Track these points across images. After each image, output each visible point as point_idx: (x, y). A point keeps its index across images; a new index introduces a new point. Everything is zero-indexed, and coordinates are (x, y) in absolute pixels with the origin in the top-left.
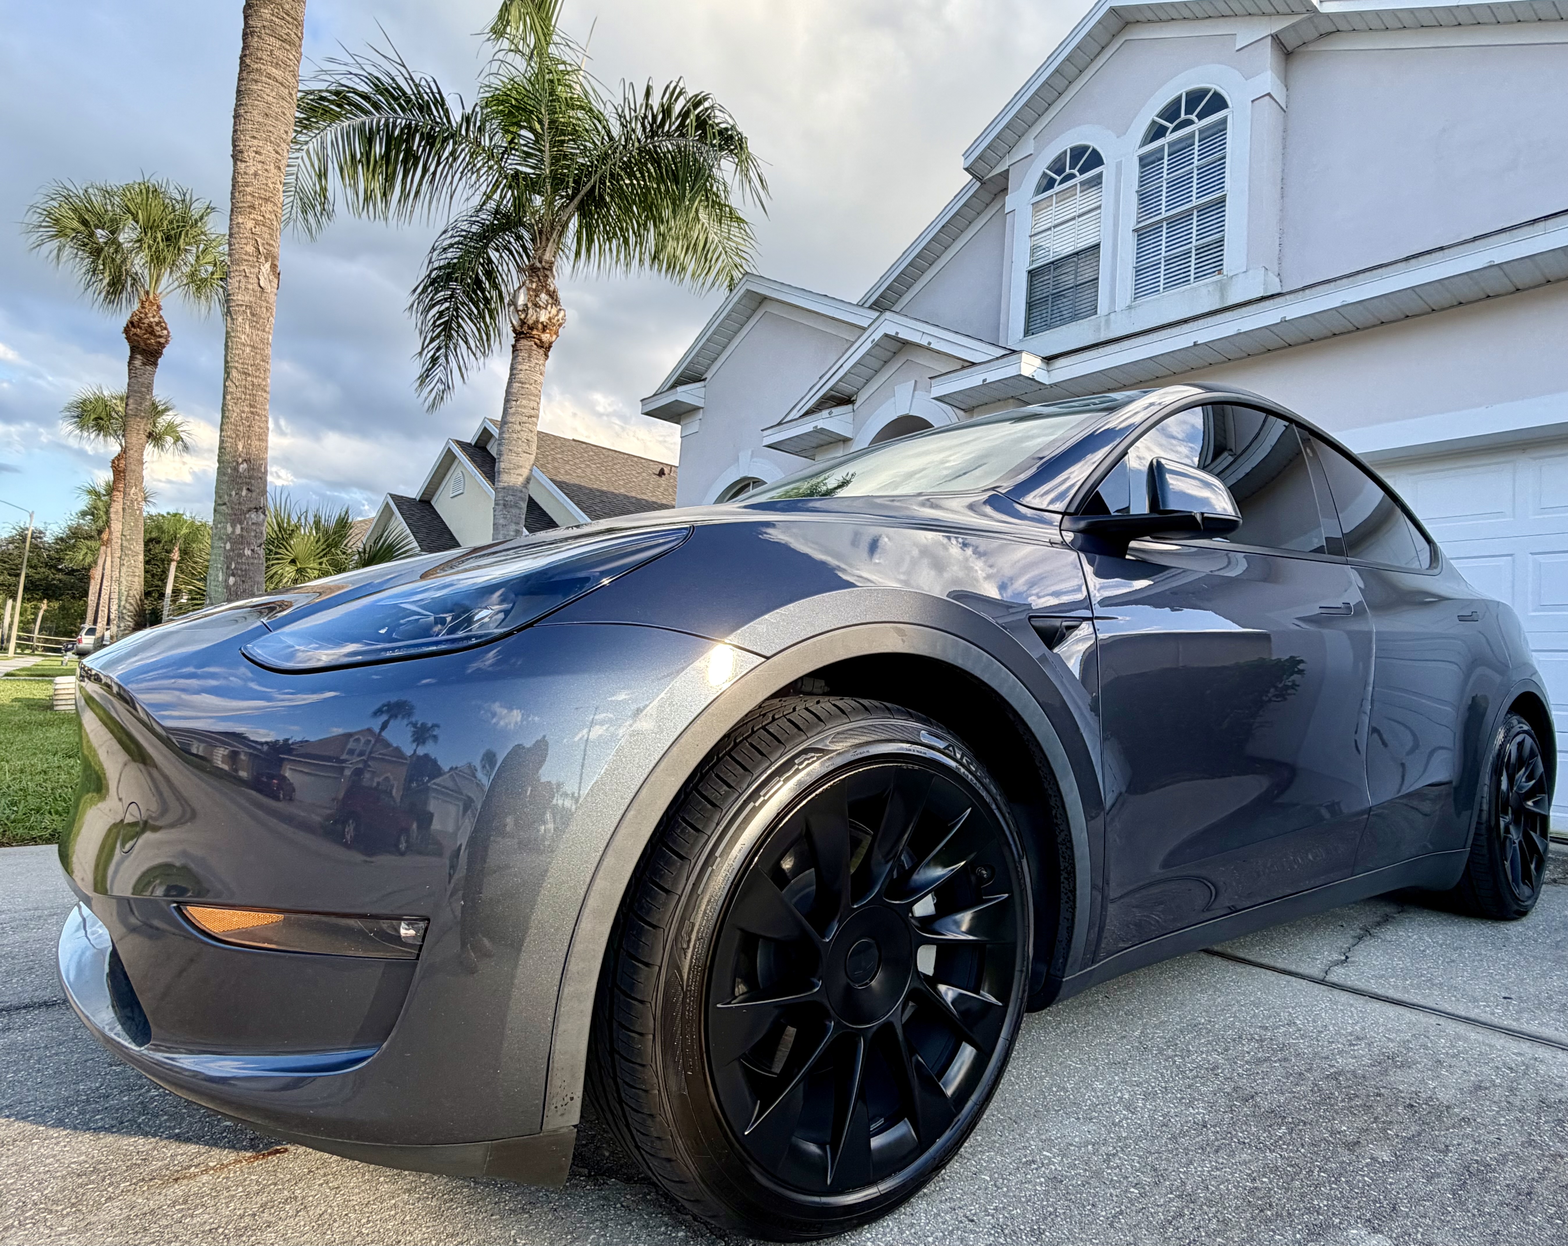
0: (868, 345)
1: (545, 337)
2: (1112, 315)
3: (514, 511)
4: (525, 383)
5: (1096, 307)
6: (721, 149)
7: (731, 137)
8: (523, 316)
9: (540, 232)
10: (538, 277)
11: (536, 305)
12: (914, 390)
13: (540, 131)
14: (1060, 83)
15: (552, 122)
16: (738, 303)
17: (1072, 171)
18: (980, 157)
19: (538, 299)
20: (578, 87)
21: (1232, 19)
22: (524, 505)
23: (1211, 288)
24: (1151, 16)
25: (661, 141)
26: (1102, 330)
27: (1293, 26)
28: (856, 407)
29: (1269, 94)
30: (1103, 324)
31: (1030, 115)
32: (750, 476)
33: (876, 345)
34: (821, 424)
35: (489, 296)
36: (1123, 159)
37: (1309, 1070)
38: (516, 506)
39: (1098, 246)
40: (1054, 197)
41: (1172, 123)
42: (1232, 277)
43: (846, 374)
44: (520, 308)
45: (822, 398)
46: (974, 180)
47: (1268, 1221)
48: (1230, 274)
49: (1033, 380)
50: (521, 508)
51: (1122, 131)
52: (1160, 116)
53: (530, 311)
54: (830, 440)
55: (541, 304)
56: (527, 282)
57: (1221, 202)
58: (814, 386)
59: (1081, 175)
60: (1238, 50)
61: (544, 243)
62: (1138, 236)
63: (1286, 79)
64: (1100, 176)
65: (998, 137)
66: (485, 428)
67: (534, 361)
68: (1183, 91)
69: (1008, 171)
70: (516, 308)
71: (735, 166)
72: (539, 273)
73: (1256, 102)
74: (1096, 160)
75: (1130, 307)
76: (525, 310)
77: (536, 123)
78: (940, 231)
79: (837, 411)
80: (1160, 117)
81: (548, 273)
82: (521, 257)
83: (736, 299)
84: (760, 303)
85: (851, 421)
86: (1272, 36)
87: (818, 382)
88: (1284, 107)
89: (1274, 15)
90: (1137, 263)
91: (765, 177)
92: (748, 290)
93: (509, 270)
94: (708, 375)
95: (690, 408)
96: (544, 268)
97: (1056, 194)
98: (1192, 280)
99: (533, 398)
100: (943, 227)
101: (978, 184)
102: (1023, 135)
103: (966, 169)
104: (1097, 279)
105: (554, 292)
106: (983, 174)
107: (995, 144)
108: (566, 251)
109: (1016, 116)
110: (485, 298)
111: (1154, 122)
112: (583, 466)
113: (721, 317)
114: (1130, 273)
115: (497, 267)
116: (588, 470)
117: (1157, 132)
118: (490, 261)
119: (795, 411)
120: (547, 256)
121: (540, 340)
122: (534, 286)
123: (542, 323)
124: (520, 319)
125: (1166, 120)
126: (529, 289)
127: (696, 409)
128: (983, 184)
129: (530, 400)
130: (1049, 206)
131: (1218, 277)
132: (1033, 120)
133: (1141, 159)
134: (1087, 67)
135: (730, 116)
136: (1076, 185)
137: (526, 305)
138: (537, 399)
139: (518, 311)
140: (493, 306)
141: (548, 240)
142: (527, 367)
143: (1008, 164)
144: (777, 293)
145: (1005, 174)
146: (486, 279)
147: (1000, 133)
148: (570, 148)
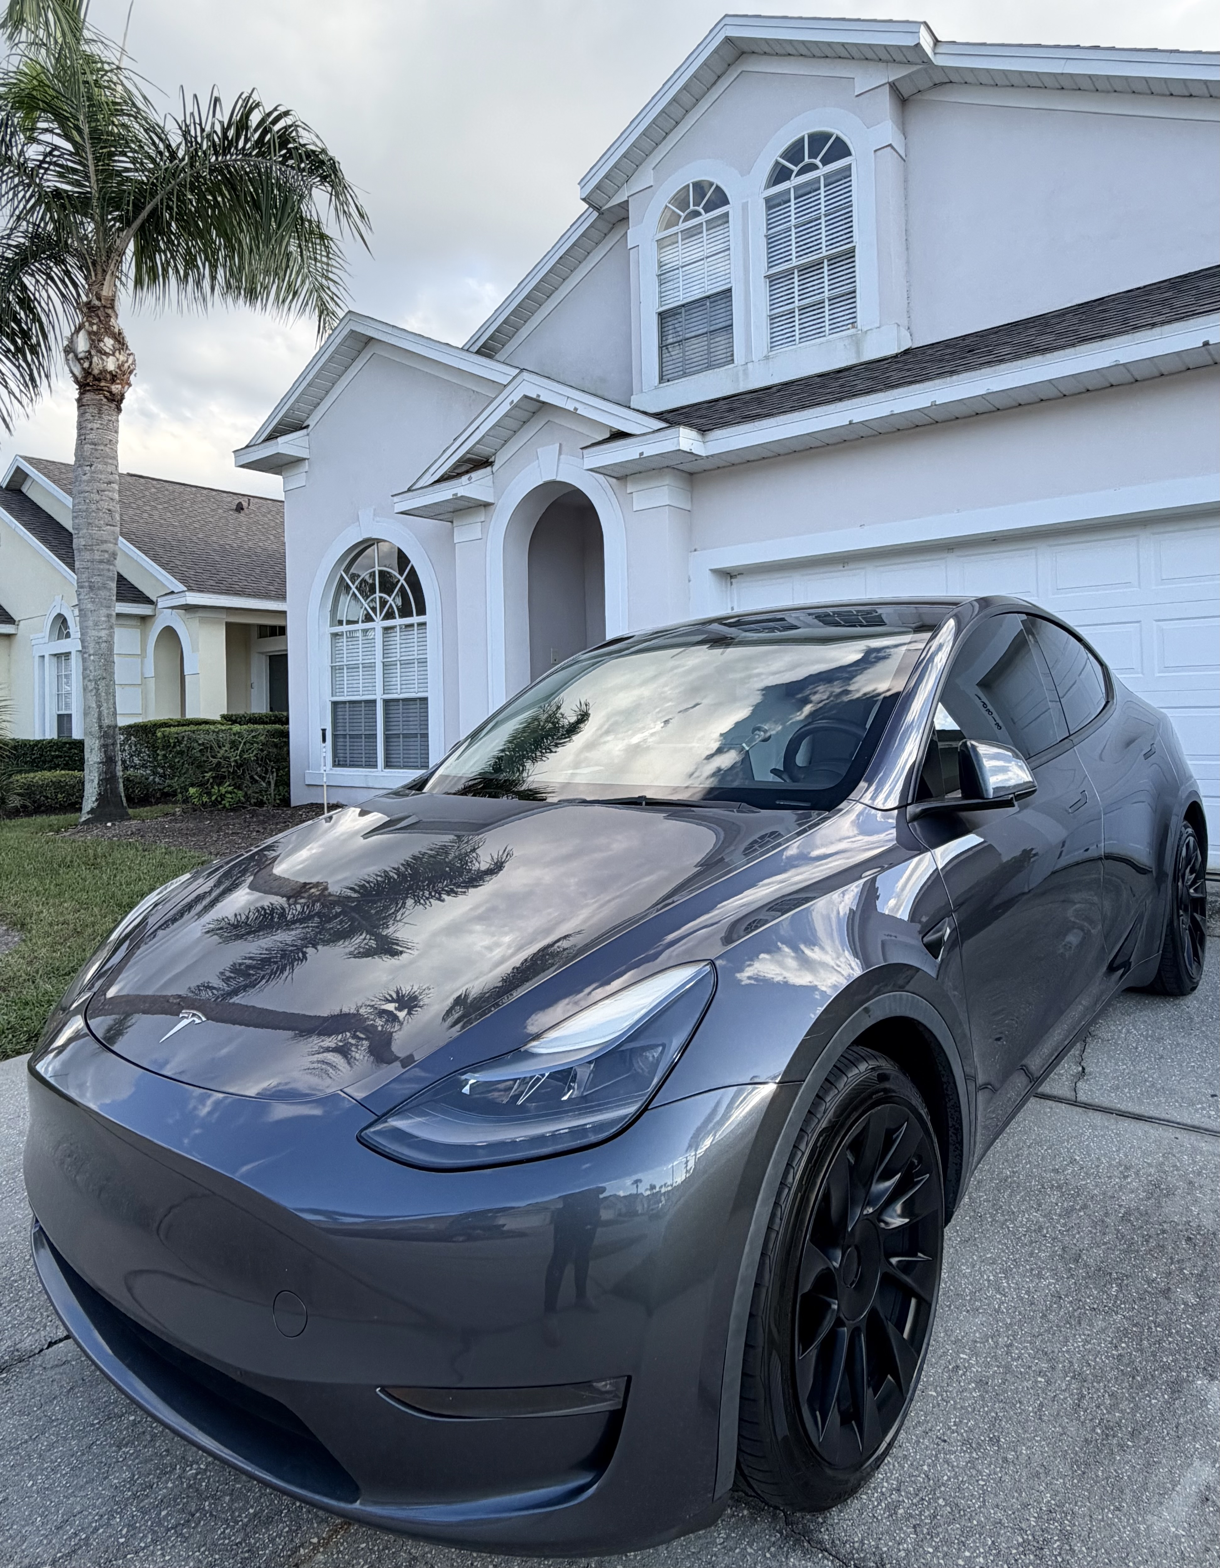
0: (506, 407)
1: (116, 388)
2: (750, 365)
3: (103, 593)
4: (99, 445)
5: (732, 355)
6: (311, 172)
7: (322, 163)
8: (86, 365)
9: (94, 263)
10: (99, 317)
11: (102, 352)
12: (560, 453)
13: (81, 142)
14: (678, 111)
15: (93, 131)
16: (341, 344)
17: (697, 208)
18: (598, 187)
19: (102, 344)
20: (119, 88)
21: (849, 61)
22: (114, 585)
23: (846, 342)
24: (767, 49)
25: (236, 160)
26: (741, 379)
27: (909, 76)
28: (495, 468)
29: (890, 145)
30: (741, 374)
31: (647, 144)
32: (374, 537)
33: (516, 406)
34: (461, 492)
35: (25, 327)
36: (749, 200)
37: (1107, 1214)
38: (104, 587)
39: (729, 290)
40: (680, 235)
41: (796, 166)
42: (866, 332)
43: (483, 436)
44: (81, 355)
45: (458, 461)
46: (591, 209)
47: (1141, 1387)
48: (865, 329)
49: (692, 453)
50: (110, 589)
51: (745, 171)
52: (784, 156)
53: (95, 359)
54: (470, 505)
55: (108, 350)
56: (87, 324)
57: (851, 253)
58: (448, 448)
59: (706, 212)
60: (857, 96)
61: (100, 277)
62: (770, 282)
63: (903, 128)
64: (726, 215)
65: (615, 166)
66: (18, 468)
67: (106, 418)
68: (805, 133)
69: (627, 201)
70: (76, 356)
71: (329, 196)
72: (99, 312)
73: (879, 153)
74: (721, 199)
75: (767, 358)
76: (89, 357)
77: (74, 132)
78: (557, 262)
79: (475, 475)
80: (783, 158)
81: (109, 311)
82: (67, 286)
83: (338, 340)
84: (366, 344)
85: (491, 484)
86: (889, 83)
87: (452, 444)
88: (904, 156)
89: (890, 62)
90: (771, 310)
91: (366, 210)
92: (352, 331)
93: (49, 297)
94: (312, 422)
95: (293, 460)
96: (105, 307)
97: (682, 232)
98: (827, 332)
99: (110, 461)
100: (561, 258)
101: (596, 214)
102: (641, 164)
103: (584, 200)
104: (732, 325)
105: (120, 334)
106: (601, 204)
107: (612, 174)
108: (124, 279)
109: (633, 145)
110: (22, 330)
111: (777, 163)
112: (148, 508)
113: (323, 360)
114: (765, 322)
115: (34, 295)
116: (155, 513)
117: (780, 175)
118: (24, 288)
119: (428, 475)
120: (106, 292)
121: (110, 392)
122: (95, 328)
123: (111, 372)
124: (84, 369)
125: (788, 161)
126: (90, 333)
127: (300, 460)
128: (601, 214)
129: (106, 464)
130: (674, 243)
131: (852, 331)
132: (651, 149)
133: (768, 200)
134: (703, 96)
135: (317, 136)
136: (702, 223)
137: (89, 352)
138: (115, 463)
139: (79, 360)
140: (34, 340)
141: (104, 272)
142: (98, 426)
143: (627, 195)
144: (389, 336)
145: (625, 205)
146: (21, 308)
147: (617, 163)
148: (122, 163)
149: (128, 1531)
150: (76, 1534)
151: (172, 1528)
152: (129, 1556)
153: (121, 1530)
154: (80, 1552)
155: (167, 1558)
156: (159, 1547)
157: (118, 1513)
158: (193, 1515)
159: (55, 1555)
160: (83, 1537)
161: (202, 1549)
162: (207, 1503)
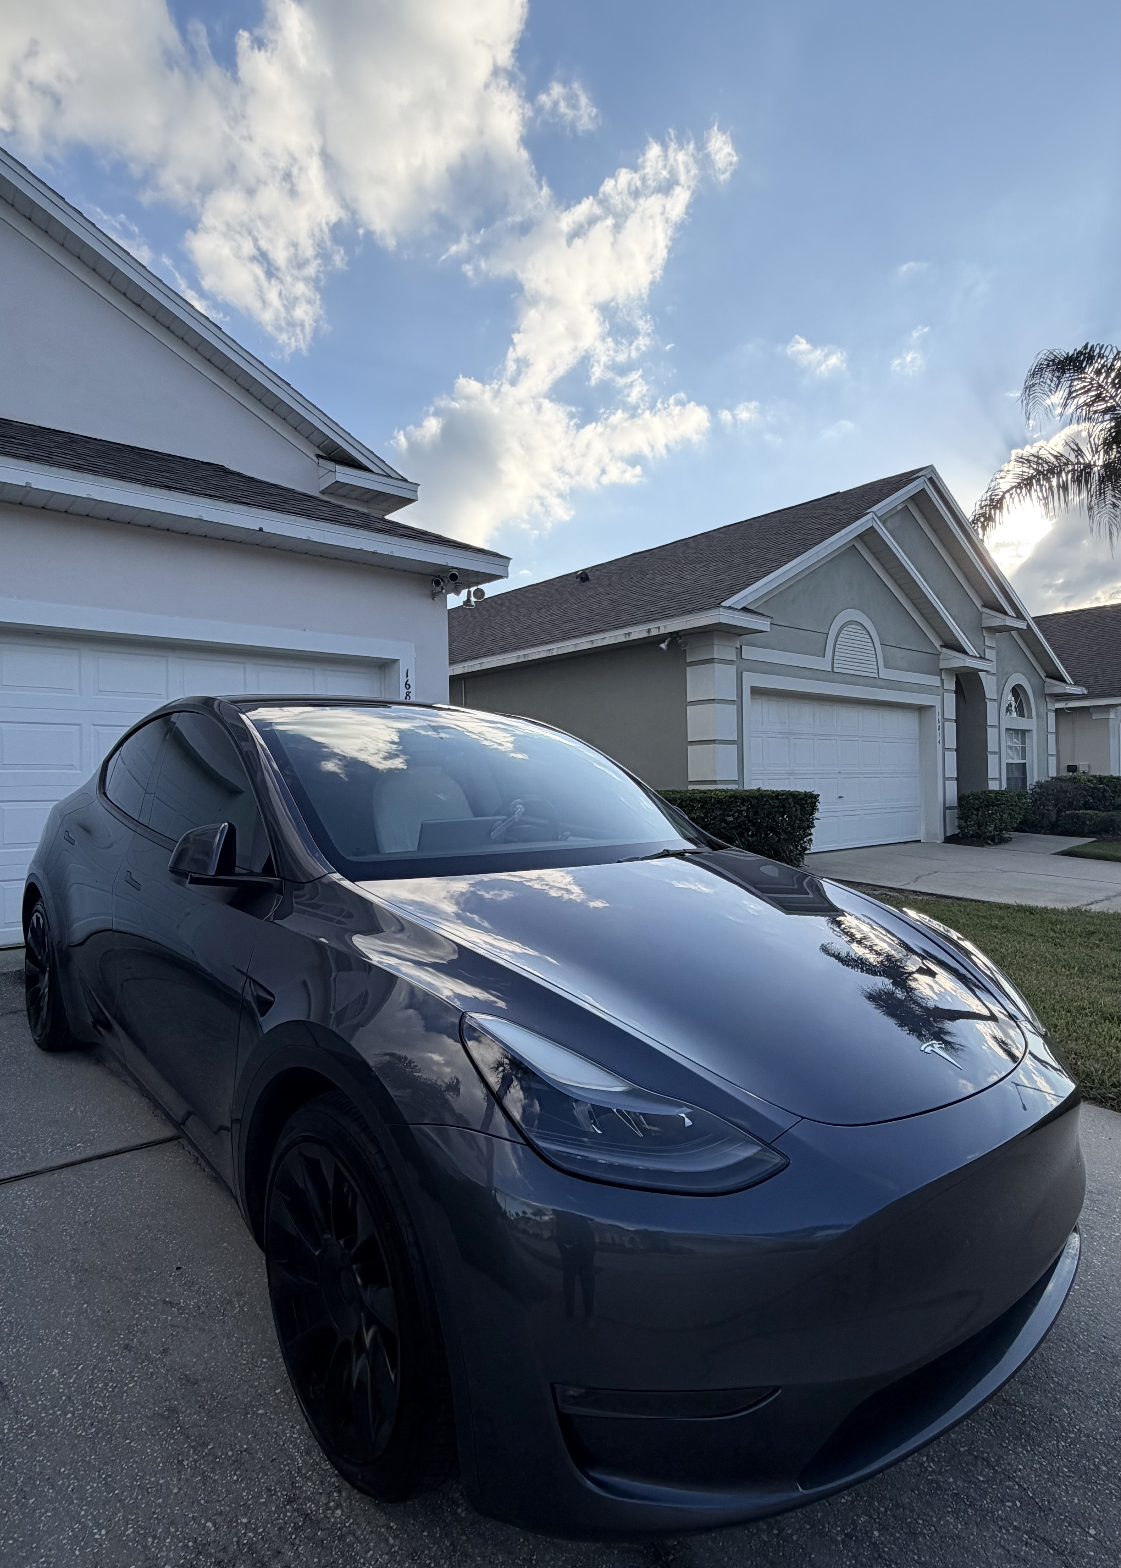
149: (1008, 1501)
150: (1026, 1544)
151: (993, 1469)
152: (1031, 1495)
153: (1009, 1507)
154: (1042, 1535)
155: (1021, 1467)
156: (1014, 1474)
157: (993, 1514)
158: (976, 1457)
159: (1053, 1555)
160: (1026, 1537)
161: (1005, 1445)
162: (962, 1449)
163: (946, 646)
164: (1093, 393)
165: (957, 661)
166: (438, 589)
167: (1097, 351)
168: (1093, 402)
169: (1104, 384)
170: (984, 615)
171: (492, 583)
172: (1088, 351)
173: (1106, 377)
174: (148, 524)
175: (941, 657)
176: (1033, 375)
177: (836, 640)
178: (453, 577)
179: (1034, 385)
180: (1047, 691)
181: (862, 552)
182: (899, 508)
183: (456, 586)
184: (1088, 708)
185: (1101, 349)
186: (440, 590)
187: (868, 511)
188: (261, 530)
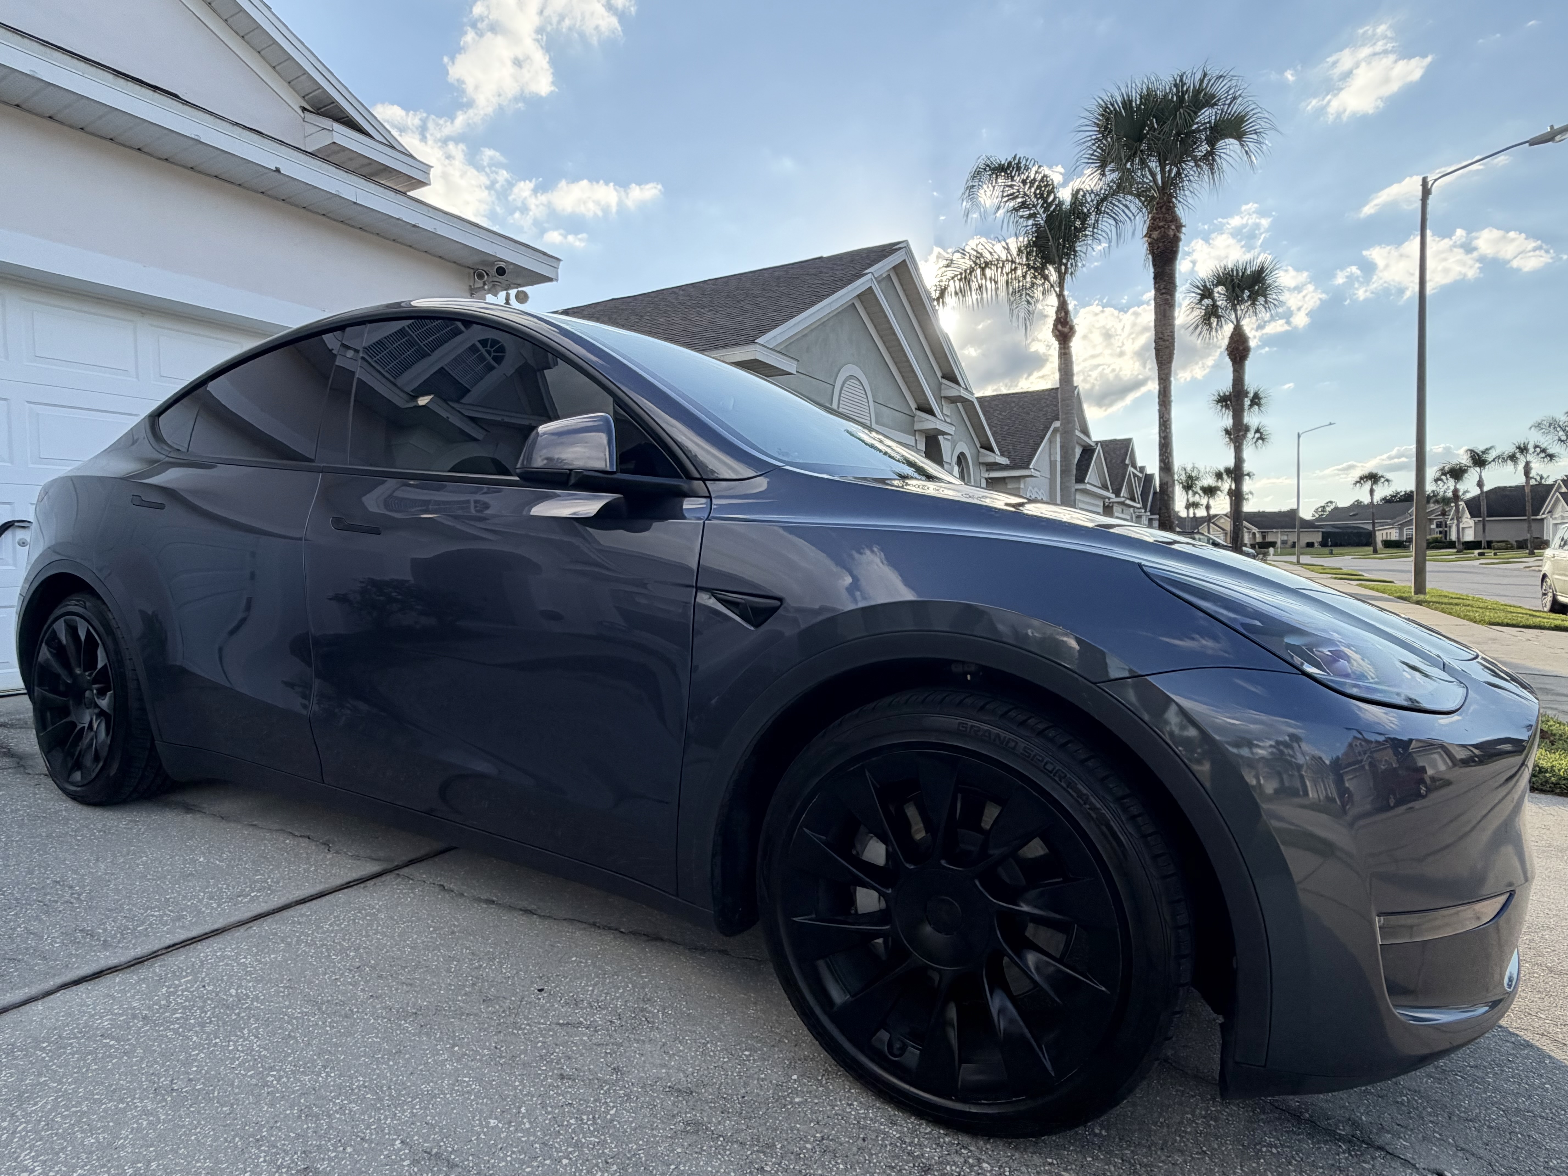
163: (919, 409)
164: (1020, 200)
165: (929, 423)
166: (479, 283)
167: (1024, 162)
168: (1020, 207)
169: (1028, 193)
170: (943, 386)
171: (536, 286)
172: (1016, 161)
173: (1030, 188)
174: (111, 137)
175: (916, 419)
176: (973, 177)
177: (841, 393)
178: (501, 271)
179: (973, 186)
180: (981, 460)
181: (859, 310)
182: (884, 276)
183: (494, 285)
184: (1004, 478)
185: (1027, 160)
186: (481, 285)
187: (867, 271)
188: (277, 170)
